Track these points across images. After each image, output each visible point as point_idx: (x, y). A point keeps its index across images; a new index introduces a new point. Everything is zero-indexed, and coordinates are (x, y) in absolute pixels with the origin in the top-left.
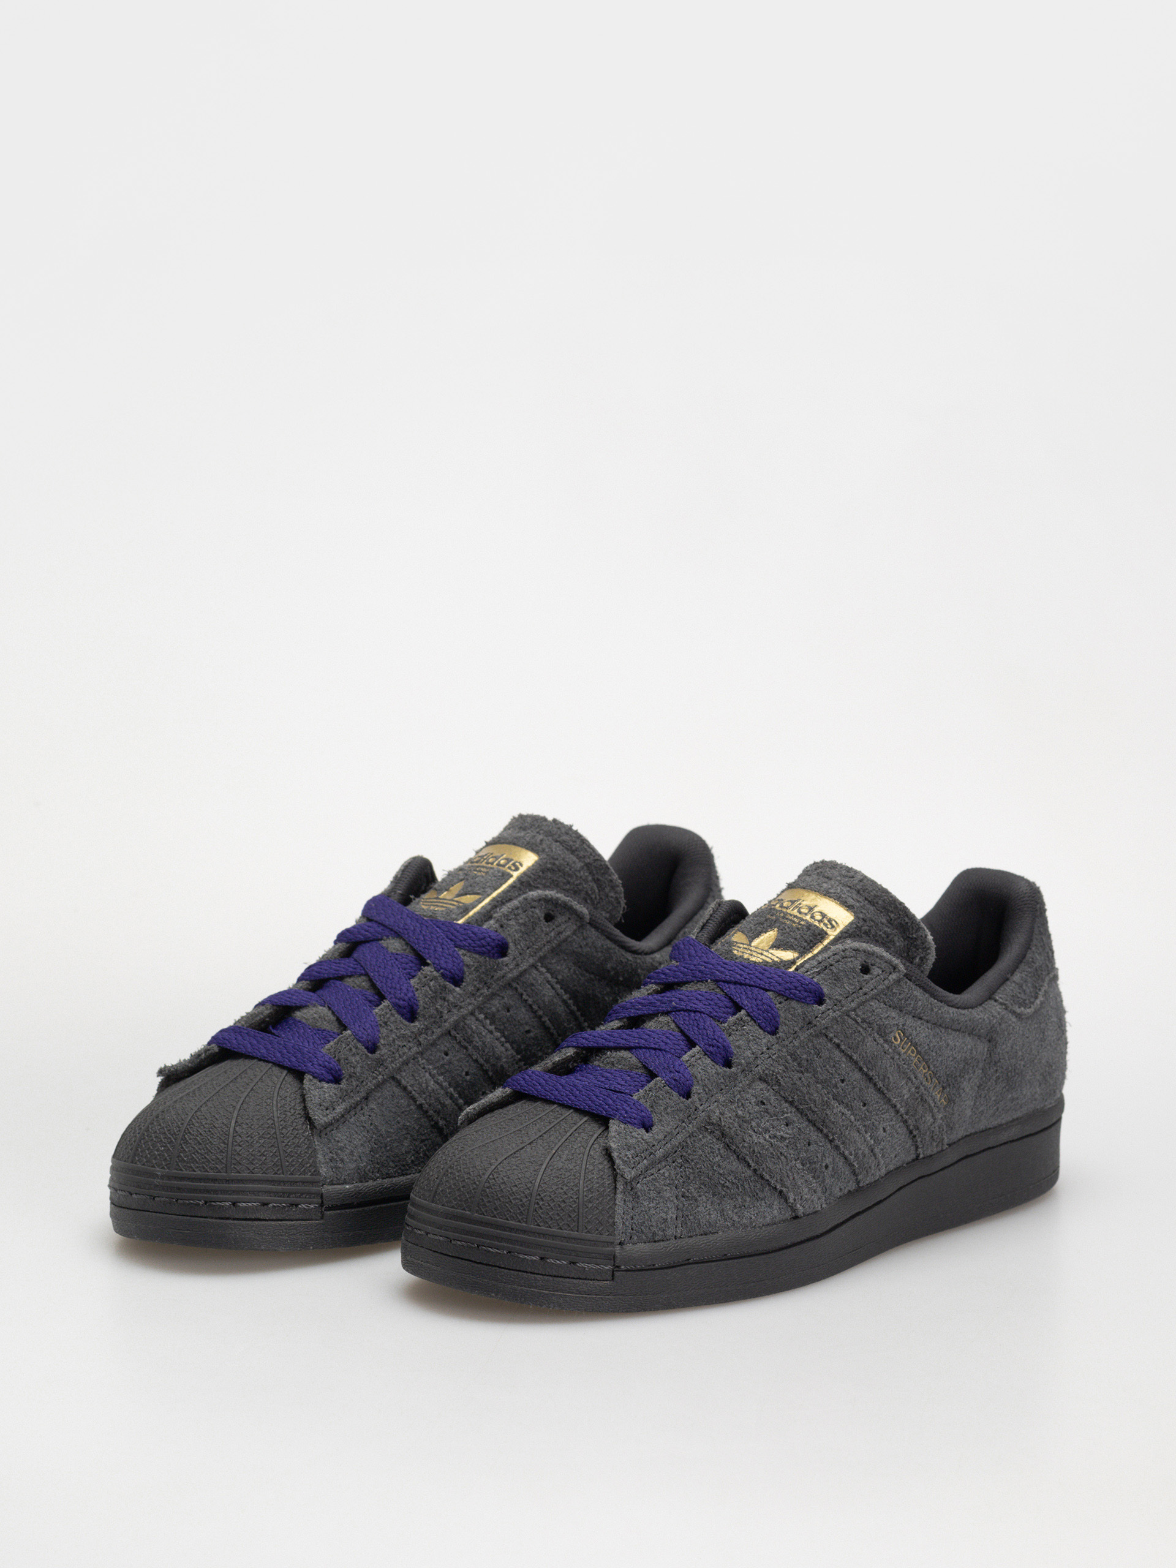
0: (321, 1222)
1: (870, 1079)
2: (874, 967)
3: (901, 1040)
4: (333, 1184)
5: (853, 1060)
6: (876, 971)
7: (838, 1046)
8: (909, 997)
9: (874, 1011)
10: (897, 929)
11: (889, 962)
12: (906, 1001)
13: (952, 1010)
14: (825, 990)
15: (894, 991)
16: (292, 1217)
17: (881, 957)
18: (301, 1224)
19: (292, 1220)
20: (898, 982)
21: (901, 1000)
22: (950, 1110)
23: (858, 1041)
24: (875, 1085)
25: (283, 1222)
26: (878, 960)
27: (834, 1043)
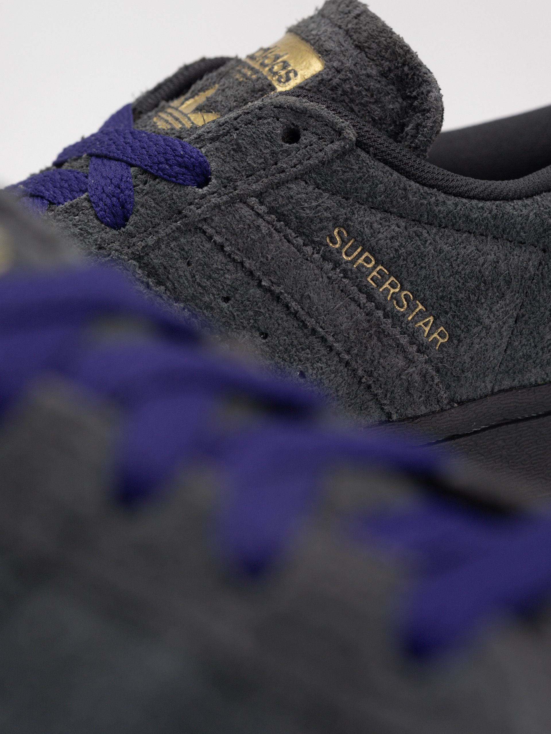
1: (278, 298)
2: (305, 132)
3: (342, 240)
5: (246, 268)
6: (306, 138)
7: (221, 247)
8: (360, 178)
9: (292, 198)
10: (394, 84)
11: (332, 125)
12: (353, 183)
13: (451, 200)
14: (213, 166)
15: (334, 167)
17: (318, 118)
20: (342, 155)
21: (346, 182)
22: (451, 351)
23: (254, 241)
24: (287, 307)
26: (312, 121)
27: (215, 242)
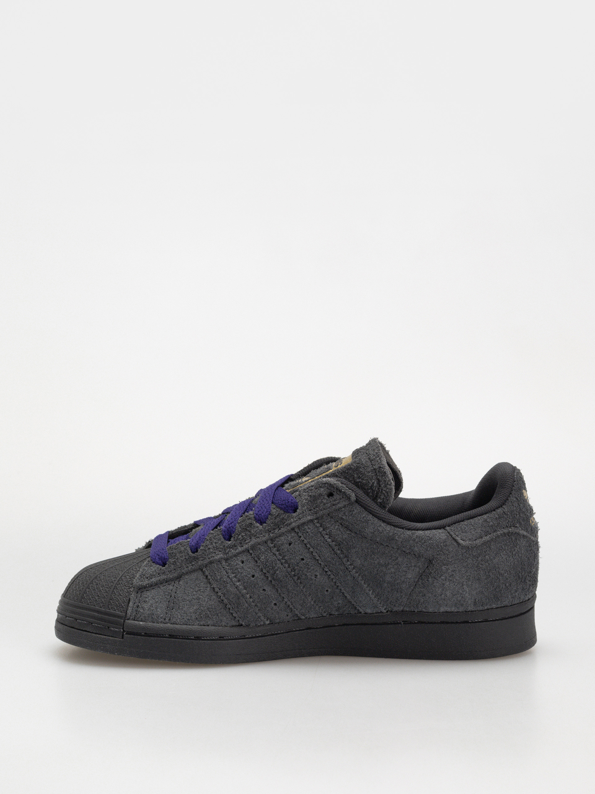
0: (122, 640)
4: (134, 620)
16: (106, 634)
18: (109, 639)
19: (105, 636)
25: (100, 635)
